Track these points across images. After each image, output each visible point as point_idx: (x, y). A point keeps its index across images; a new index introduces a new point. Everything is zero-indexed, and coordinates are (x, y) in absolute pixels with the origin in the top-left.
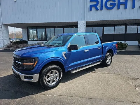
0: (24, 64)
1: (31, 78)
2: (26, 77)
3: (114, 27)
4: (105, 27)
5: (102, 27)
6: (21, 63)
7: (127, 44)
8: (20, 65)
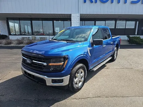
0: (50, 64)
1: (62, 81)
2: (53, 81)
3: (105, 22)
4: (96, 22)
5: (94, 22)
6: (45, 64)
8: (45, 66)
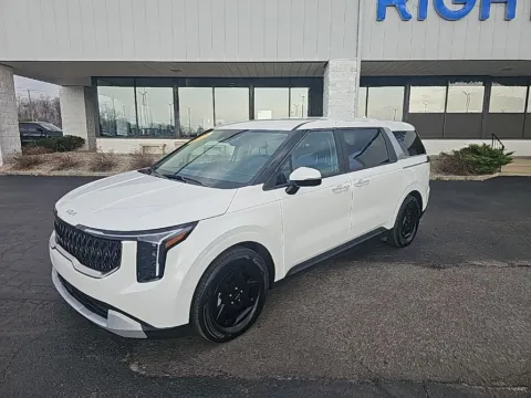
7: (505, 152)
